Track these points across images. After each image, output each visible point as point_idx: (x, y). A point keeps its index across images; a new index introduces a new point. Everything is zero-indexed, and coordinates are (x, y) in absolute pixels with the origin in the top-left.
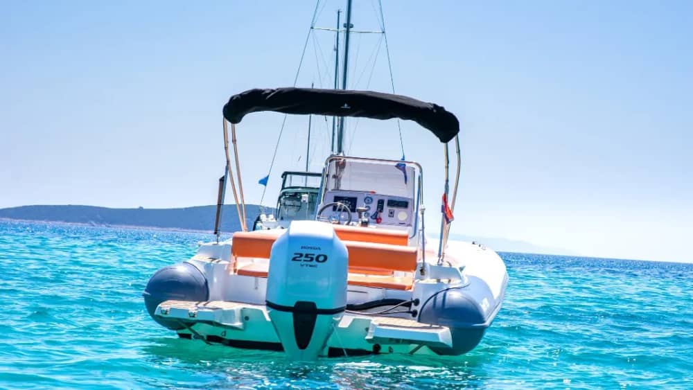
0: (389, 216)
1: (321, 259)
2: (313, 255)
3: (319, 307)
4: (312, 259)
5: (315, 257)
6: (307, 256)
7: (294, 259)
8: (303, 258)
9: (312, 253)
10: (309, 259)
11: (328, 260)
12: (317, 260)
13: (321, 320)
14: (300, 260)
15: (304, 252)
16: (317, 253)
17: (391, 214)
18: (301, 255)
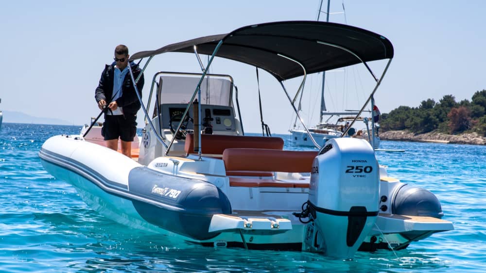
0: (217, 123)
1: (368, 170)
2: (362, 167)
3: (368, 210)
4: (361, 171)
5: (363, 168)
6: (357, 168)
7: (347, 171)
8: (354, 170)
9: (362, 165)
10: (359, 171)
11: (373, 170)
12: (365, 171)
13: (370, 221)
14: (352, 172)
15: (355, 165)
16: (364, 165)
17: (218, 121)
18: (353, 168)
